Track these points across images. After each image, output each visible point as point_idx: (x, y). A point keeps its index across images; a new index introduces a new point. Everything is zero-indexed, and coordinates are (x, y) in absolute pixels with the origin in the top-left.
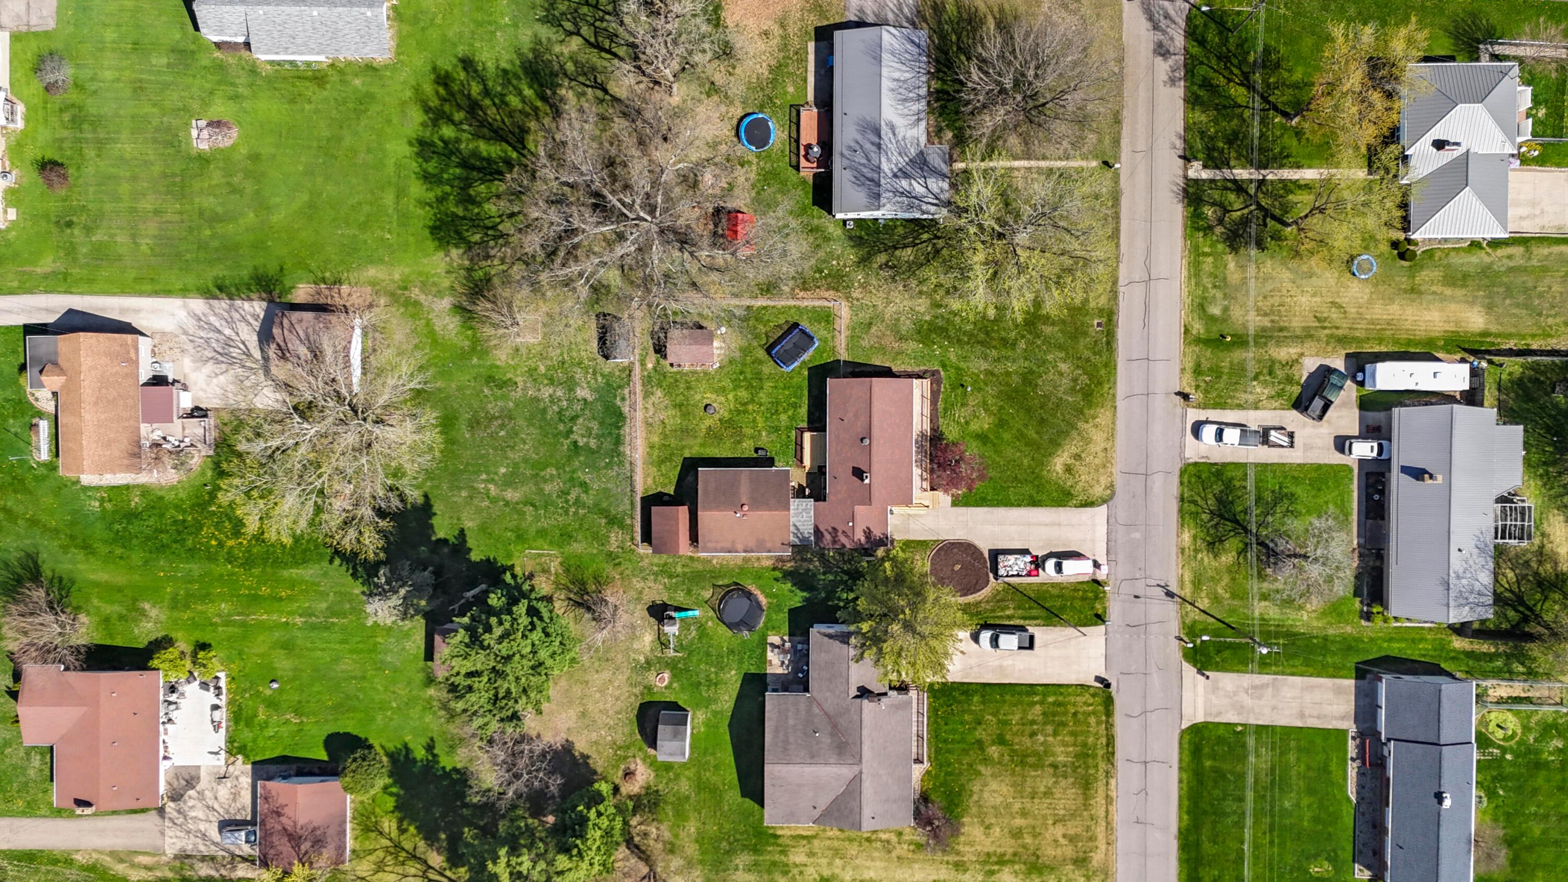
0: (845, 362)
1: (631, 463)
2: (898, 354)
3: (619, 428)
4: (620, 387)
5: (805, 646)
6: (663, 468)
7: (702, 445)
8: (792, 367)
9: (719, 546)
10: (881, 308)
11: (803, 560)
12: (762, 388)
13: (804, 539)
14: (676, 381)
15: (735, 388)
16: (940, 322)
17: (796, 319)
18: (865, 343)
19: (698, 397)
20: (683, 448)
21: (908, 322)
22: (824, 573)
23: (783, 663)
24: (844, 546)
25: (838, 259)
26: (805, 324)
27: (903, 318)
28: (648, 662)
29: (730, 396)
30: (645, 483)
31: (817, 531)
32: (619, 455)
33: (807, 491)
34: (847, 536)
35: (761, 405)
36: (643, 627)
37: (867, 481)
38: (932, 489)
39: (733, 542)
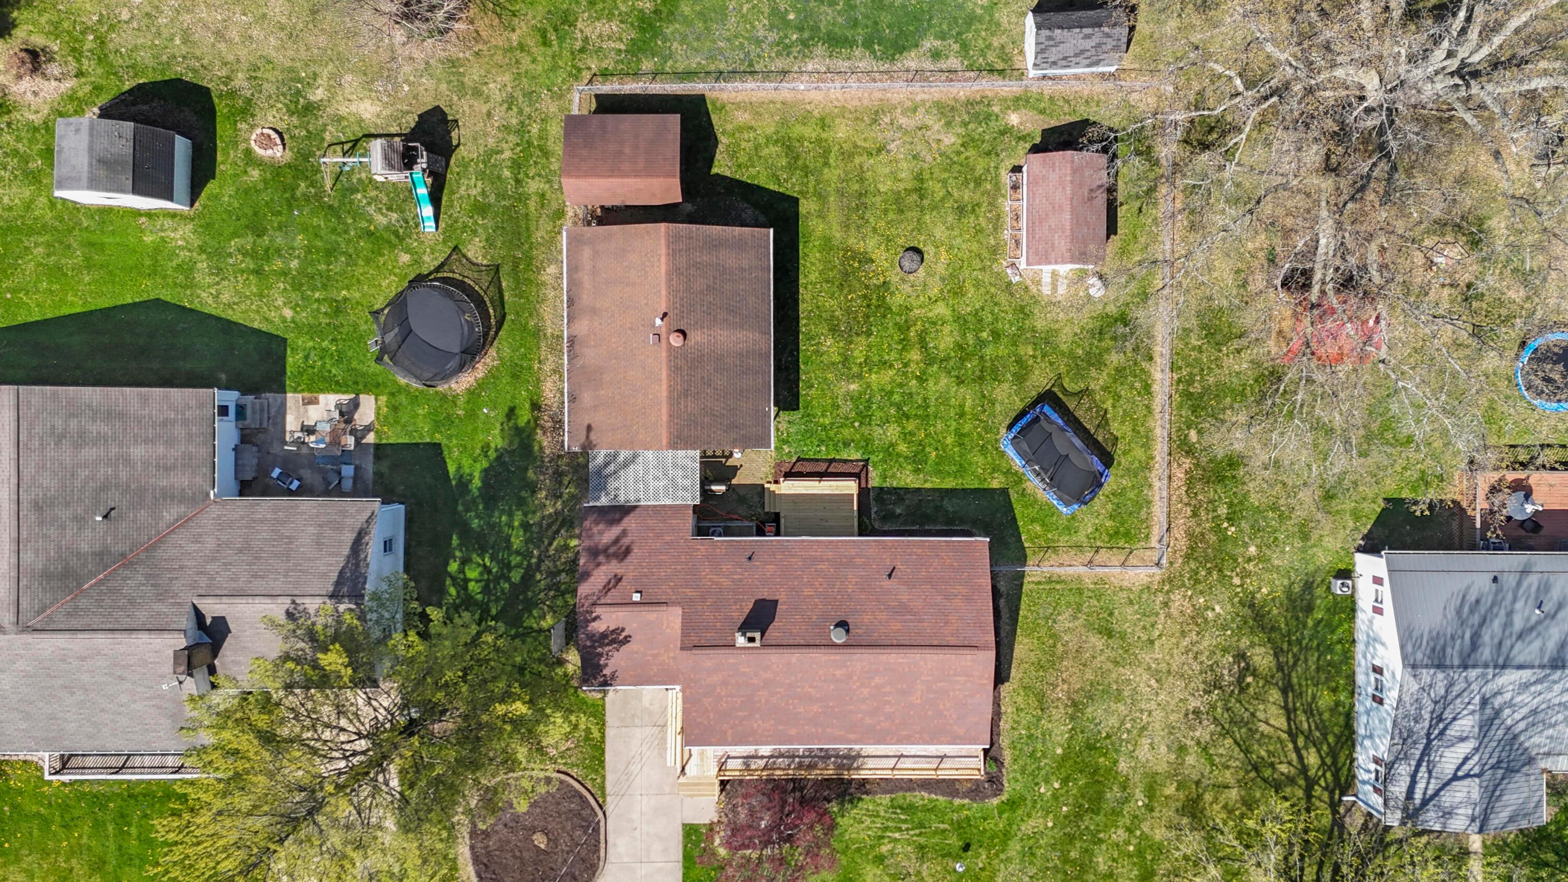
0: (1022, 575)
1: (785, 73)
2: (1041, 699)
3: (868, 44)
4: (965, 47)
5: (347, 485)
6: (774, 149)
7: (827, 241)
8: (1011, 452)
9: (586, 279)
10: (1146, 657)
11: (558, 475)
12: (960, 381)
13: (602, 479)
14: (978, 182)
15: (960, 320)
16: (1113, 794)
17: (1122, 461)
18: (1064, 621)
19: (940, 232)
20: (821, 197)
21: (1113, 721)
22: (526, 526)
23: (310, 431)
24: (586, 575)
25: (1261, 558)
26: (1111, 482)
27: (1121, 707)
28: (310, 109)
29: (941, 310)
30: (739, 106)
31: (621, 511)
32: (804, 43)
33: (719, 488)
34: (607, 588)
35: (921, 379)
36: (394, 97)
37: (741, 641)
38: (723, 784)
39: (594, 311)
